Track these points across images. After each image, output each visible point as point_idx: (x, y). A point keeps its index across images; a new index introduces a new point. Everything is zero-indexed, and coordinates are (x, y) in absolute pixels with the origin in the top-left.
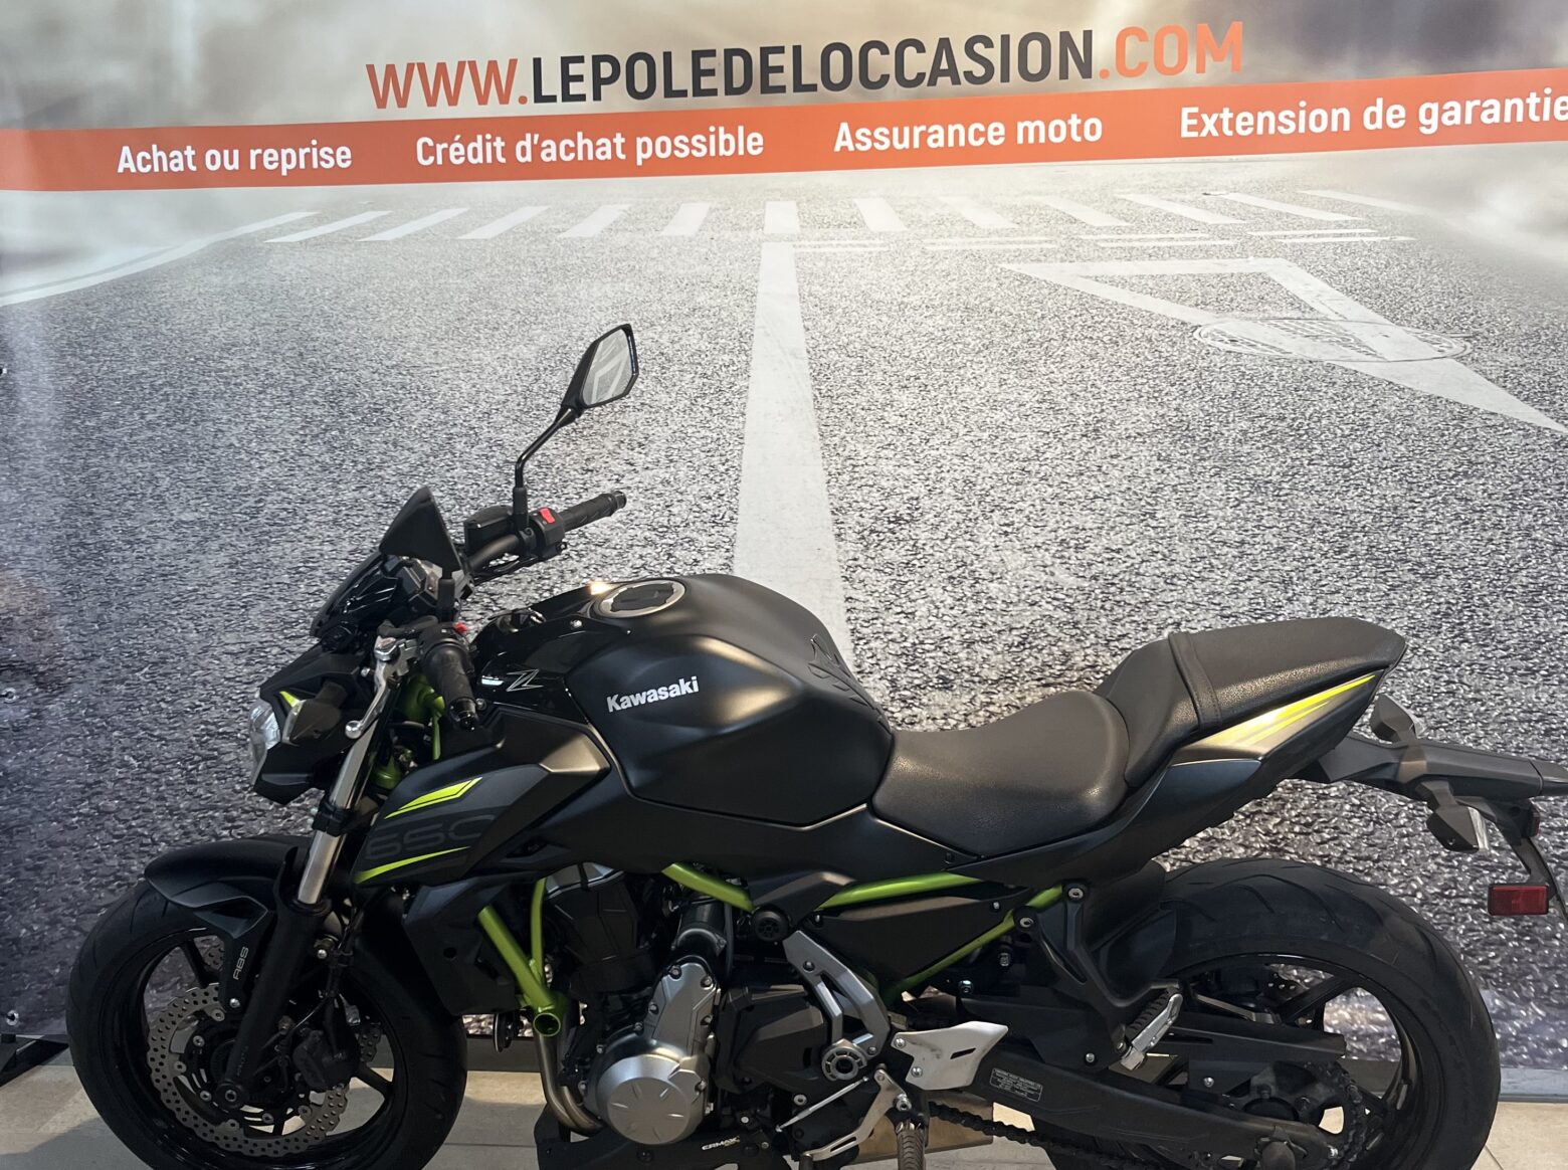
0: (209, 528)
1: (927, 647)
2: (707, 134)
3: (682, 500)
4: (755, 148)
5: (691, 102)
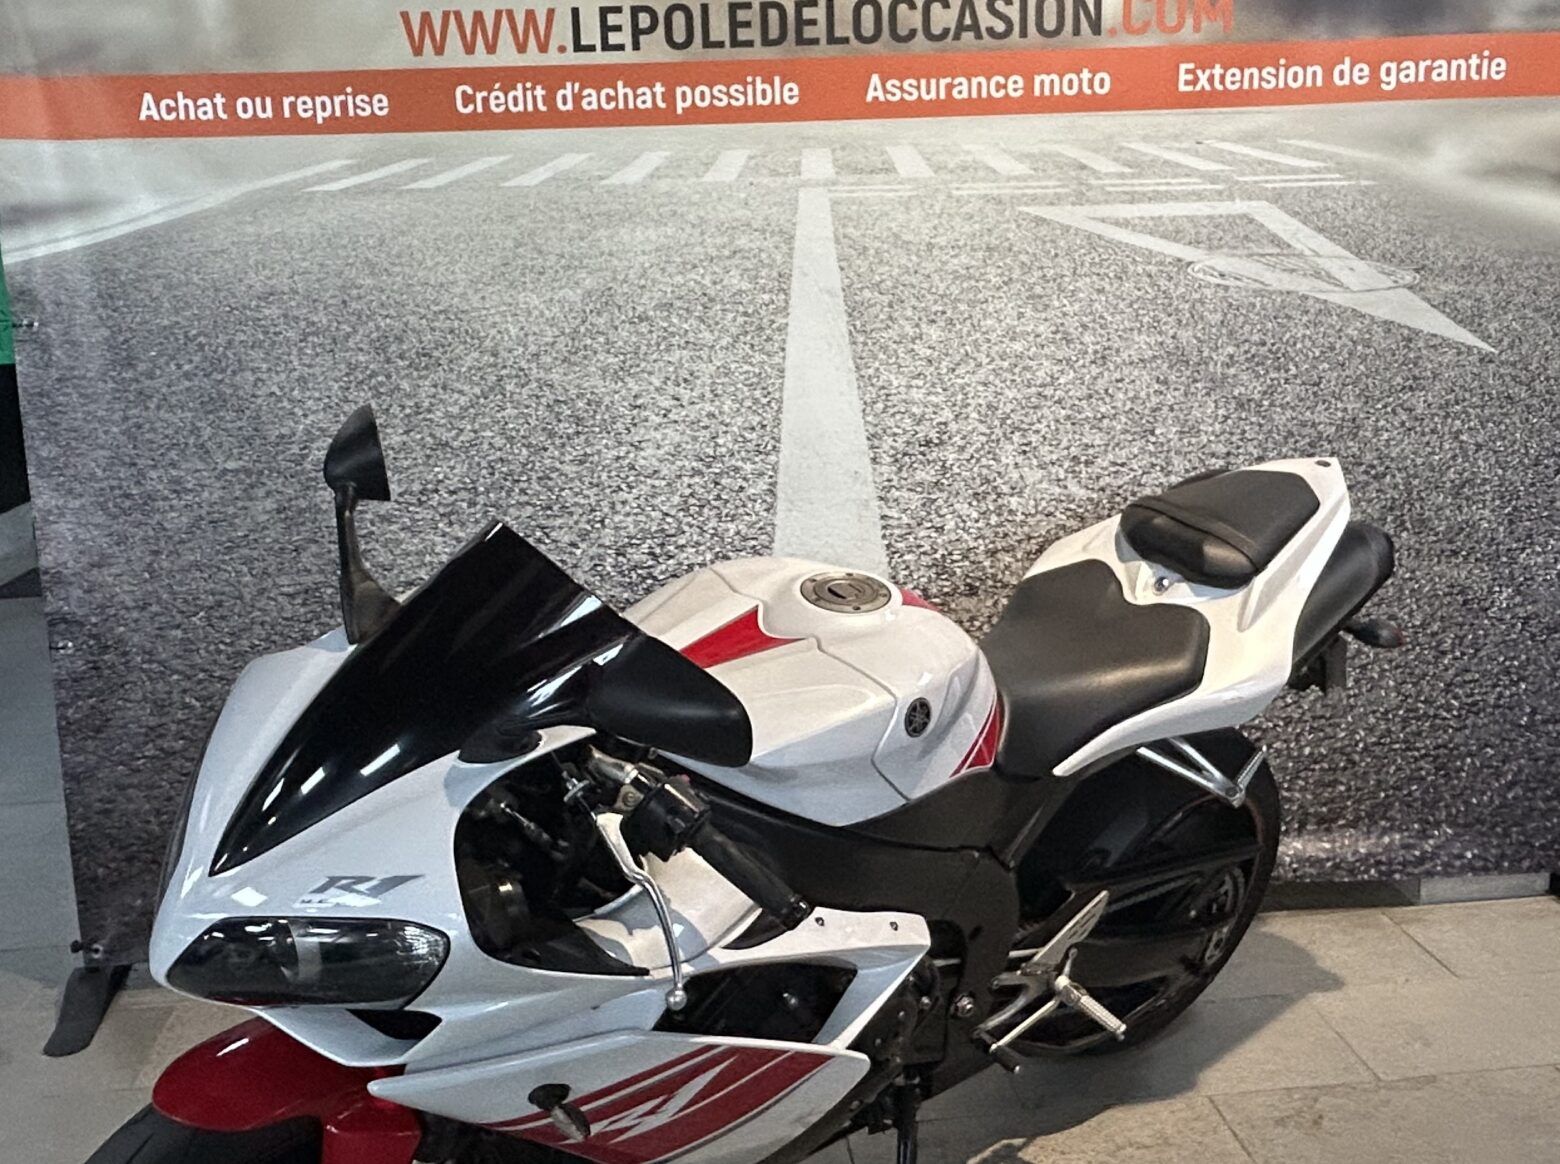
0: (254, 477)
1: (955, 557)
2: (745, 84)
3: (726, 432)
4: (791, 97)
5: (728, 53)
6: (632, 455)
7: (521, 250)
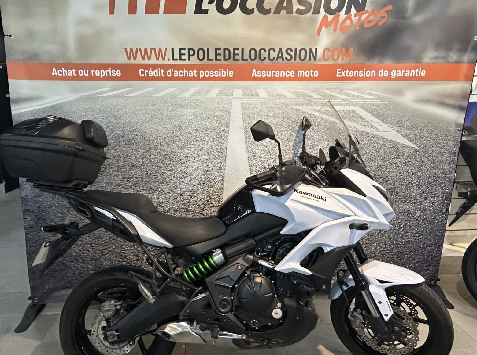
2: (219, 71)
3: (211, 164)
4: (231, 75)
5: (214, 62)
6: (185, 169)
7: (156, 114)
